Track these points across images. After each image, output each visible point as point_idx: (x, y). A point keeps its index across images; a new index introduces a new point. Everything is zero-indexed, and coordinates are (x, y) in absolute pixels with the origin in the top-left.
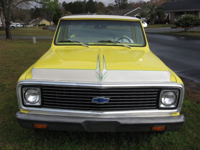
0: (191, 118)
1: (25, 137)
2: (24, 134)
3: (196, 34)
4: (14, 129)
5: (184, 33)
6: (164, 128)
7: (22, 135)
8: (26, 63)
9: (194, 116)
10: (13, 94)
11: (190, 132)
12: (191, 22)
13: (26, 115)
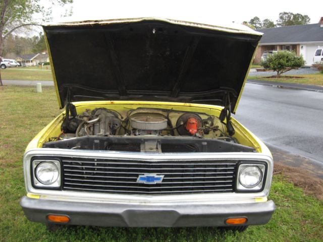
0: (287, 208)
1: (31, 238)
2: (30, 233)
3: (294, 81)
4: (13, 226)
5: (276, 78)
6: (245, 220)
7: (27, 235)
8: (27, 124)
9: (290, 205)
10: (9, 172)
11: (285, 227)
12: (287, 61)
13: (36, 201)
